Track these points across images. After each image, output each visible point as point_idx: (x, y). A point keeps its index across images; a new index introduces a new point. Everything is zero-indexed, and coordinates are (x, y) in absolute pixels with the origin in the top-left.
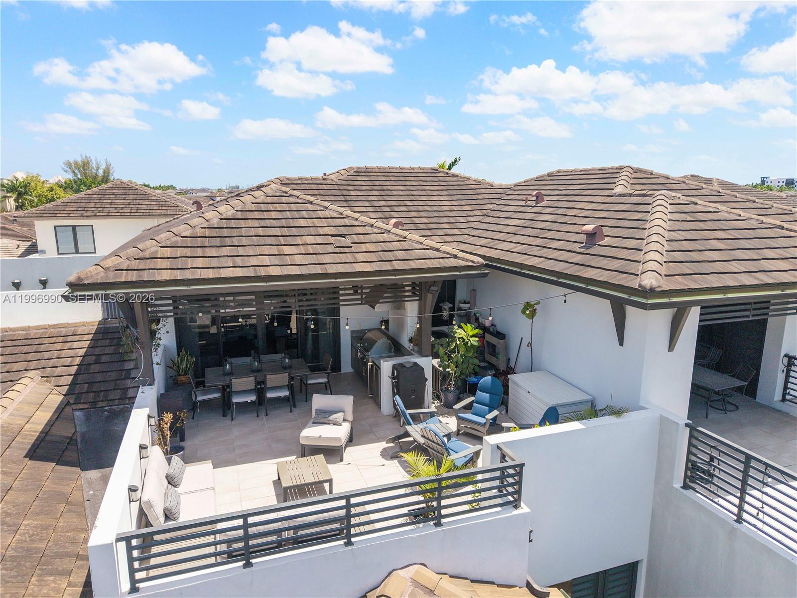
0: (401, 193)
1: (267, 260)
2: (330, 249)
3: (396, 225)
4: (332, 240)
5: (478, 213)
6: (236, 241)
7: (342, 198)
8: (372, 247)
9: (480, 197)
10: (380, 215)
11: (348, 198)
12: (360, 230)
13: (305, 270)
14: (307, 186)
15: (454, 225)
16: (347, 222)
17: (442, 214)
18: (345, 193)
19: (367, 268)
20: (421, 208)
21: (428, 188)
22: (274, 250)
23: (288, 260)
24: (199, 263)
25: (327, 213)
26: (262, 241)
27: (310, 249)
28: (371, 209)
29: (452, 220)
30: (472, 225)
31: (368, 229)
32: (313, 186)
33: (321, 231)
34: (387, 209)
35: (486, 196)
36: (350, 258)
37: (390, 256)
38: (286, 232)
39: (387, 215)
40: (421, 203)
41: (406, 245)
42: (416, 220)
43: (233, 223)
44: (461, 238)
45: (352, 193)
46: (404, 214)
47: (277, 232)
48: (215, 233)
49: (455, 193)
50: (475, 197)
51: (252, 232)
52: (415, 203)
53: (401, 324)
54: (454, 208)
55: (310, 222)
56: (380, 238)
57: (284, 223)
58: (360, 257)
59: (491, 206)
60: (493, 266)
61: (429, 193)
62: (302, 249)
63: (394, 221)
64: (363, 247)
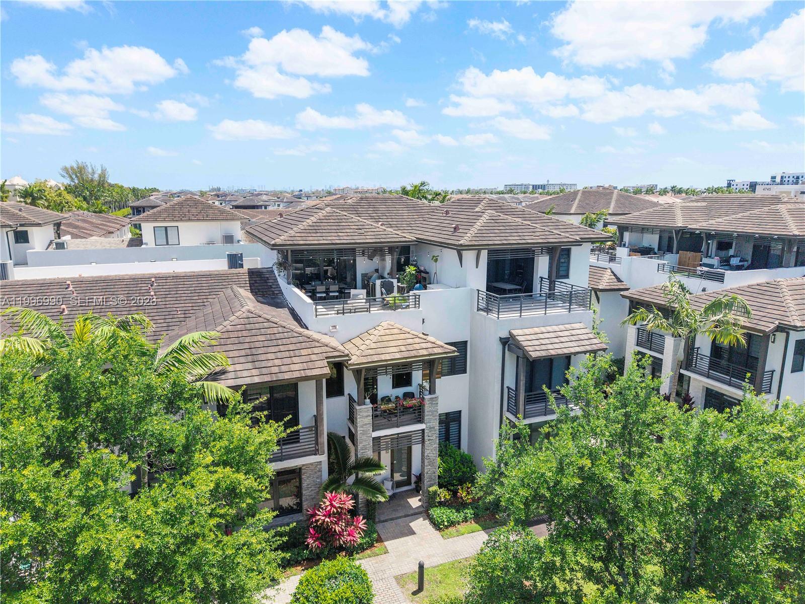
0: (384, 209)
1: (334, 238)
2: (356, 234)
3: (382, 225)
4: (357, 231)
5: (421, 219)
6: (321, 231)
7: (355, 212)
8: (372, 233)
9: (423, 211)
10: (374, 220)
11: (358, 212)
12: (367, 227)
13: (348, 241)
14: (338, 206)
15: (409, 225)
16: (361, 223)
17: (403, 220)
18: (356, 209)
19: (371, 241)
20: (393, 217)
21: (397, 206)
22: (336, 234)
23: (341, 238)
24: (311, 238)
25: (353, 220)
26: (330, 231)
27: (349, 234)
28: (369, 218)
29: (408, 223)
30: (417, 225)
31: (370, 227)
32: (341, 206)
33: (352, 227)
34: (377, 217)
35: (426, 211)
36: (364, 237)
37: (379, 237)
38: (338, 227)
39: (377, 220)
40: (394, 214)
41: (386, 233)
42: (391, 223)
43: (318, 224)
44: (411, 231)
45: (360, 209)
46: (385, 220)
47: (335, 228)
48: (312, 228)
49: (411, 209)
50: (420, 211)
51: (326, 228)
52: (391, 214)
53: (384, 268)
54: (410, 217)
55: (347, 224)
56: (375, 230)
57: (336, 224)
58: (368, 237)
59: (427, 216)
60: (420, 242)
61: (398, 209)
62: (346, 234)
63: (381, 223)
64: (369, 234)
